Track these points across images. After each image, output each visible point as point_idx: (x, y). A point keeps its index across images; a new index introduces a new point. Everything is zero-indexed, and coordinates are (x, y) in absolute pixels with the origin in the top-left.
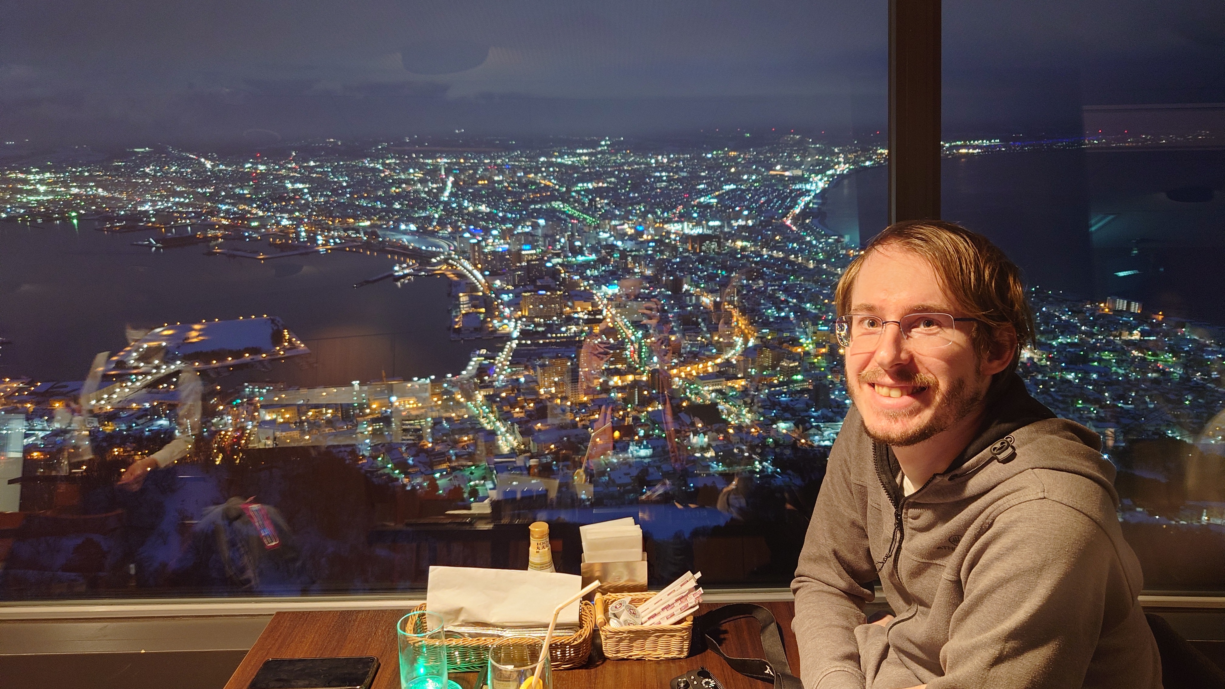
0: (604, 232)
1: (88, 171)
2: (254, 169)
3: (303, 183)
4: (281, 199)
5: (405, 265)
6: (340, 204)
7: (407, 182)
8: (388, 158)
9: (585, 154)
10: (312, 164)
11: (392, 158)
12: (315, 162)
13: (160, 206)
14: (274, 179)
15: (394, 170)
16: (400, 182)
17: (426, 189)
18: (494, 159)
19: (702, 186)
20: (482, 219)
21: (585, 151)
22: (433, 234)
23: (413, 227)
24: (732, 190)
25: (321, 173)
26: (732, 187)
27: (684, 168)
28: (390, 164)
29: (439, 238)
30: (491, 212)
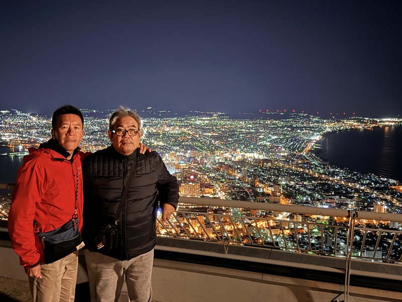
0: (218, 156)
9: (207, 120)
13: (12, 138)
19: (261, 137)
21: (206, 119)
24: (276, 139)
26: (276, 137)
27: (252, 128)
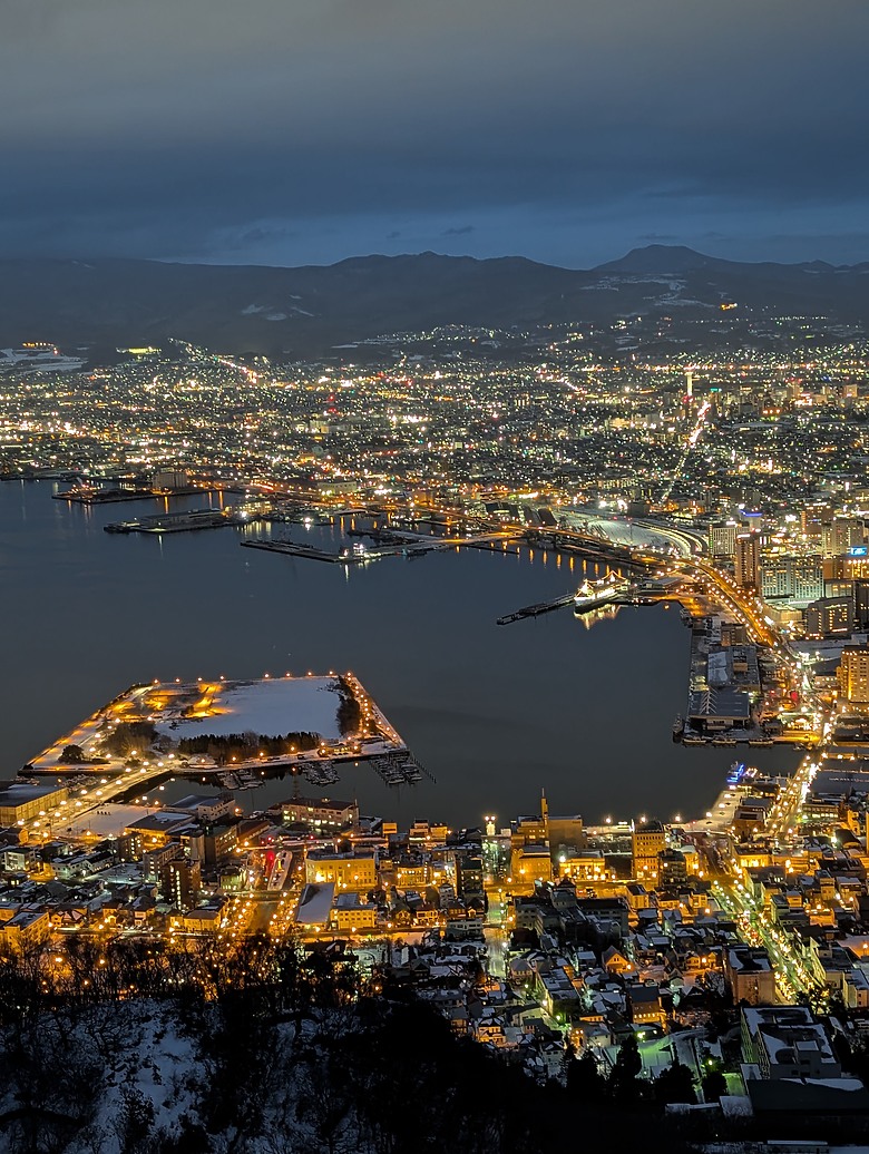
1: (50, 390)
2: (332, 386)
3: (418, 413)
4: (377, 443)
5: (601, 582)
6: (485, 457)
7: (617, 412)
8: (582, 364)
10: (438, 375)
11: (590, 364)
12: (443, 371)
14: (366, 407)
15: (593, 388)
16: (605, 413)
17: (654, 426)
18: (798, 362)
20: (766, 489)
22: (662, 519)
23: (622, 504)
25: (453, 394)
28: (584, 376)
29: (672, 526)
30: (783, 476)
